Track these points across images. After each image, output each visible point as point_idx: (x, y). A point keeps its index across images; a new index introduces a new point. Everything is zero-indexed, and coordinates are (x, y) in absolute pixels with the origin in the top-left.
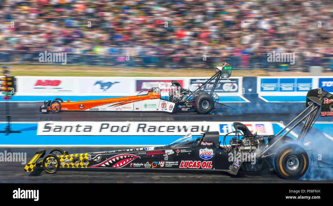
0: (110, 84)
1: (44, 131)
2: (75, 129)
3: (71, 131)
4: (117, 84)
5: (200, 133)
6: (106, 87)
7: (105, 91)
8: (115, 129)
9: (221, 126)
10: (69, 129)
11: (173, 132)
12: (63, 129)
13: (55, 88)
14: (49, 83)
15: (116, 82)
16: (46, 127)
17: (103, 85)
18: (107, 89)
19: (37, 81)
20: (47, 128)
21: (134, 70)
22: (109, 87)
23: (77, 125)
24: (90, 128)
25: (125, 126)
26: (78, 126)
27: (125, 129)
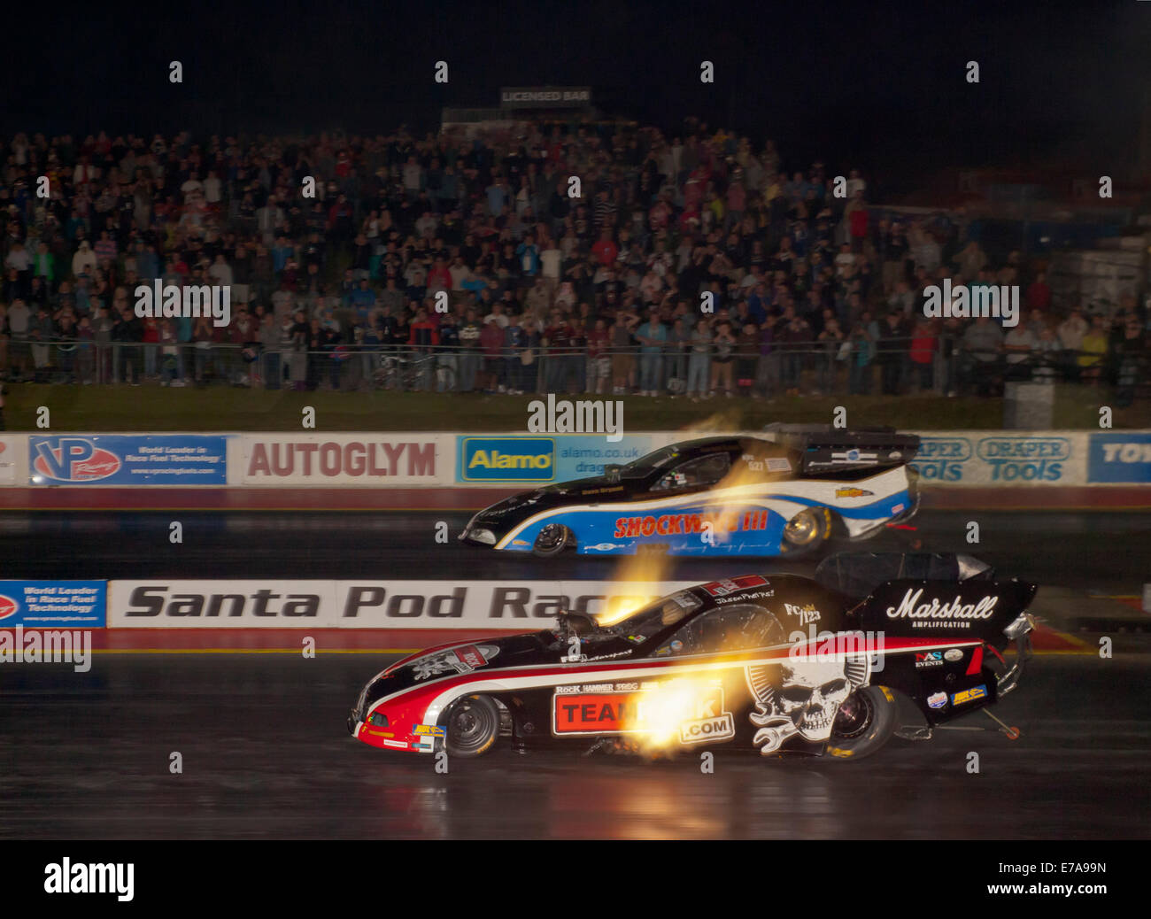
1: (131, 614)
2: (250, 605)
3: (237, 613)
8: (406, 606)
10: (227, 605)
12: (207, 606)
16: (139, 598)
20: (146, 601)
23: (255, 593)
24: (313, 604)
25: (447, 597)
27: (446, 606)
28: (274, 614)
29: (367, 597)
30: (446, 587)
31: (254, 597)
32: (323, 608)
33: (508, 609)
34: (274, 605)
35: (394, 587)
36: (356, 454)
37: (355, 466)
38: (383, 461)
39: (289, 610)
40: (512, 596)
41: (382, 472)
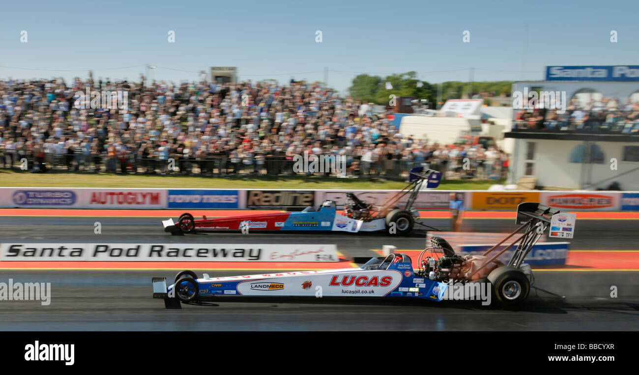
28: (63, 256)
29: (102, 249)
30: (134, 246)
31: (59, 249)
33: (155, 254)
34: (65, 253)
35: (112, 246)
36: (131, 197)
37: (130, 201)
38: (140, 199)
39: (71, 255)
40: (157, 249)
41: (138, 203)
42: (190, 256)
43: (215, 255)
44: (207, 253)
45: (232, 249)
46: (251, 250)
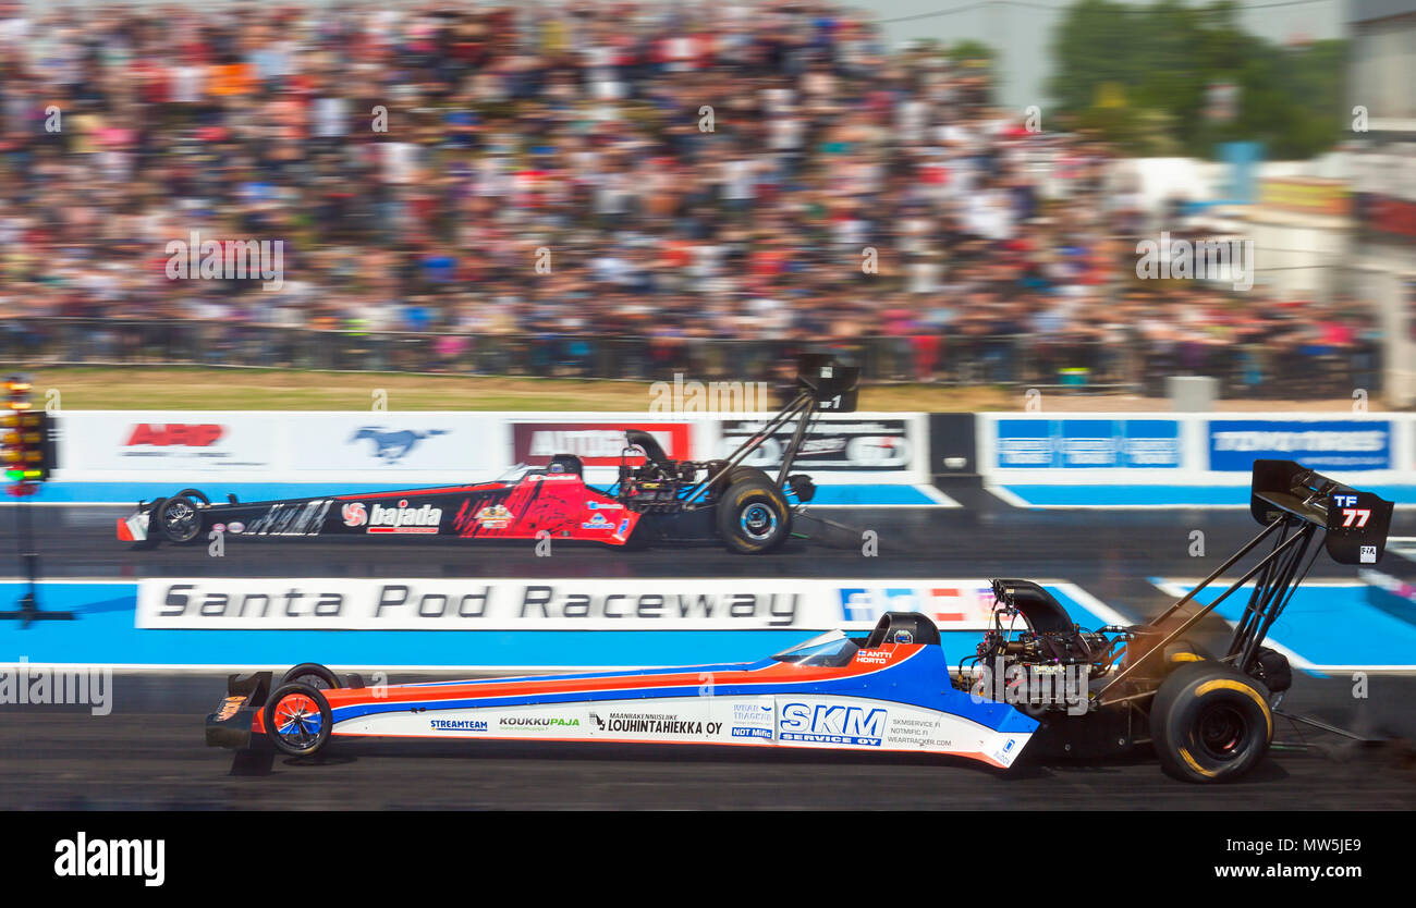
0: (409, 439)
1: (164, 614)
2: (279, 604)
3: (264, 613)
4: (437, 436)
5: (761, 621)
6: (394, 450)
7: (390, 467)
8: (434, 606)
9: (845, 595)
10: (256, 605)
11: (657, 616)
12: (234, 606)
13: (202, 455)
14: (181, 436)
15: (434, 432)
16: (171, 600)
17: (385, 442)
18: (399, 456)
19: (135, 427)
20: (176, 600)
21: (500, 386)
22: (409, 447)
23: (289, 592)
24: (338, 601)
25: (473, 596)
26: (292, 595)
27: (472, 606)
28: (296, 615)
29: (395, 595)
30: (474, 585)
31: (288, 596)
32: (347, 607)
33: (534, 610)
34: (300, 605)
35: (421, 586)
40: (538, 595)
42: (619, 616)
43: (684, 612)
44: (659, 606)
45: (727, 596)
46: (774, 597)
